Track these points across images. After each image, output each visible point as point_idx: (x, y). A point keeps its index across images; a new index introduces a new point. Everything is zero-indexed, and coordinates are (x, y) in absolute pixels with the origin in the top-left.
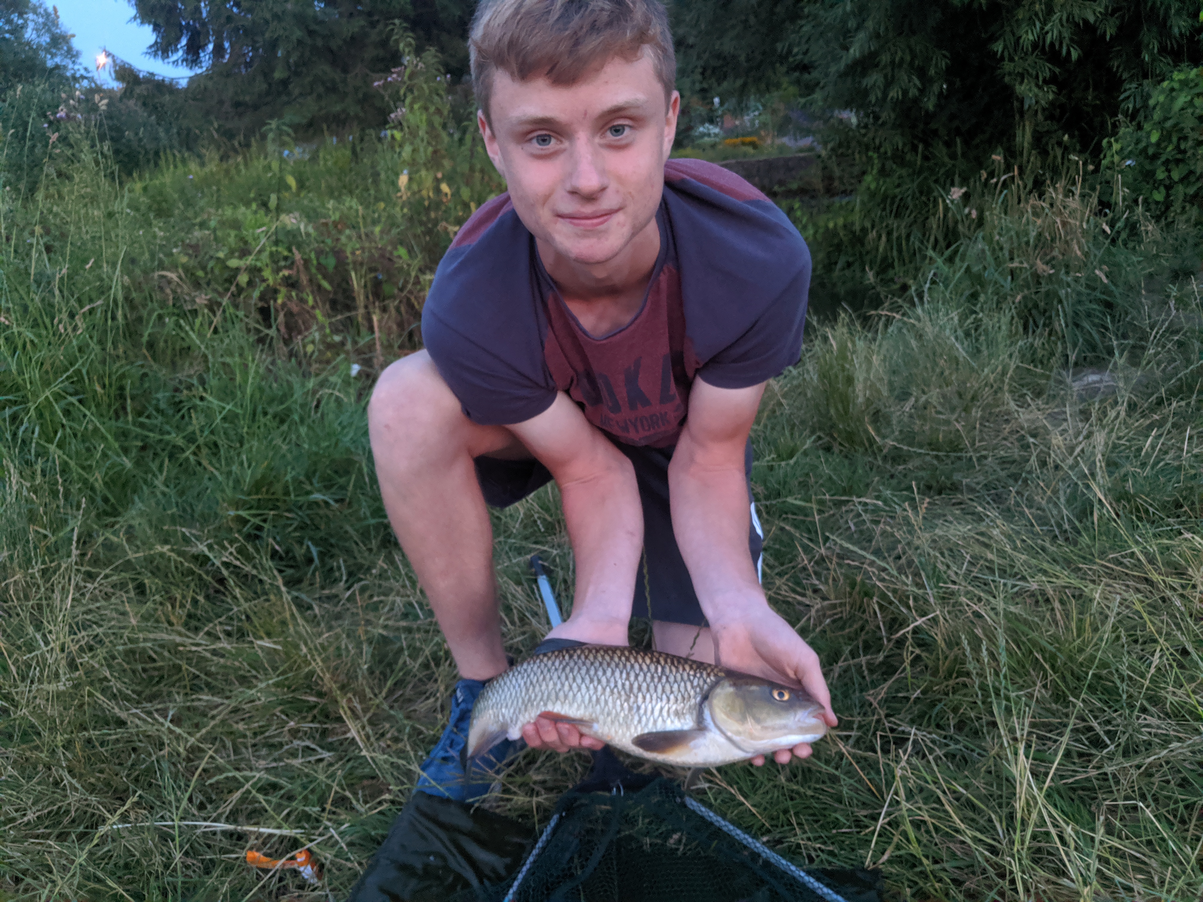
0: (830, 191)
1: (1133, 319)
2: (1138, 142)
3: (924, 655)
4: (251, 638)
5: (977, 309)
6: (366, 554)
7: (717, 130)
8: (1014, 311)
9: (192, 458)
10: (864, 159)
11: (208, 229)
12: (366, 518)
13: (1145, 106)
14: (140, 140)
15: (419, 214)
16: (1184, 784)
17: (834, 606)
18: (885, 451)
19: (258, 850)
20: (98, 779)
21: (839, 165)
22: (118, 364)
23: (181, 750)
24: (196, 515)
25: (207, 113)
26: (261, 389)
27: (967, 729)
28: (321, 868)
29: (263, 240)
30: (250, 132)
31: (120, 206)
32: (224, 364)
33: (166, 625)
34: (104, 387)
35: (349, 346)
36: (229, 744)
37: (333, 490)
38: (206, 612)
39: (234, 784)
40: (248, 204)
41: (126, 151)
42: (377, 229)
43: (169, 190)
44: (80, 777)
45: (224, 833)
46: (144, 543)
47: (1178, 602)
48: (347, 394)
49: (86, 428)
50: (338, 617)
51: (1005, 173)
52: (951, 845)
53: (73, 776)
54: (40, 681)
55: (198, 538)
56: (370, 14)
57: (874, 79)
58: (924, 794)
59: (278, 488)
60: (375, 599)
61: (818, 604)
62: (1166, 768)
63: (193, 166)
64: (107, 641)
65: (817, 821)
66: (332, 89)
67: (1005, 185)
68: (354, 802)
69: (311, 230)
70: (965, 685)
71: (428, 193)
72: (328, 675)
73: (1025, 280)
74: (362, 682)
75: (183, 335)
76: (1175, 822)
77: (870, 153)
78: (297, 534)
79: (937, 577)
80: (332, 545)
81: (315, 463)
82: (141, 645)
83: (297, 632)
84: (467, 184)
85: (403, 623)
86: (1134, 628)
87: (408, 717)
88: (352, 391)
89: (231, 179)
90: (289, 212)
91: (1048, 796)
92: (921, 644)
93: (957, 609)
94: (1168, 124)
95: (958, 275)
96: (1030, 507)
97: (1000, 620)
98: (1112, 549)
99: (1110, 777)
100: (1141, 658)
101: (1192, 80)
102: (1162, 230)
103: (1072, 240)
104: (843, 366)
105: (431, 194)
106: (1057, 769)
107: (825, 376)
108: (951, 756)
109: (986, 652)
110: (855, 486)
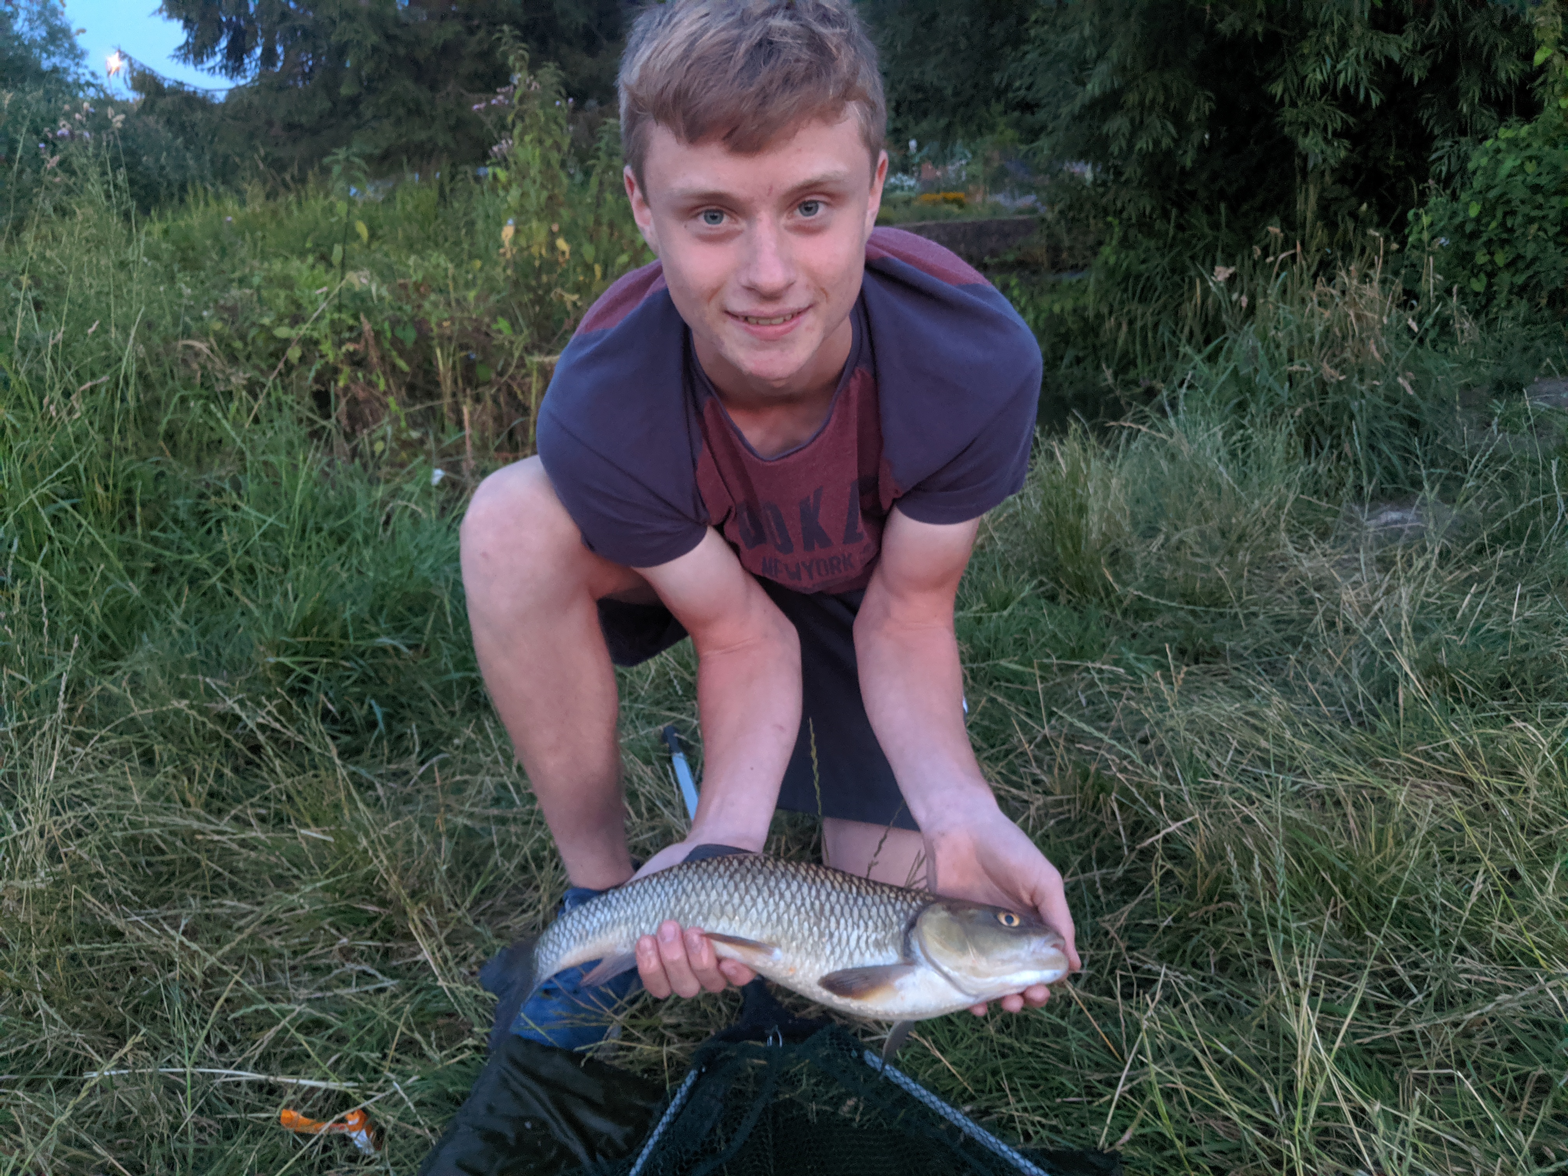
0: (1056, 266)
1: (1445, 441)
2: (1454, 214)
3: (1177, 871)
4: (293, 826)
5: (1245, 422)
6: (447, 719)
7: (912, 182)
8: (1292, 427)
9: (219, 585)
10: (1101, 225)
11: (251, 287)
12: (447, 671)
13: (1463, 169)
14: (162, 168)
15: (526, 276)
16: (1513, 1047)
17: (1060, 803)
18: (1126, 603)
19: (296, 1109)
20: (85, 1008)
21: (1069, 231)
22: (126, 459)
23: (197, 972)
24: (223, 661)
25: (252, 136)
26: (315, 499)
27: (1232, 969)
28: (379, 1136)
29: (323, 305)
30: (306, 163)
31: (135, 253)
32: (265, 463)
33: (180, 805)
34: (106, 488)
35: (430, 444)
36: (260, 966)
37: (405, 633)
38: (234, 789)
39: (266, 1020)
40: (302, 255)
41: (145, 182)
42: (472, 295)
43: (198, 234)
44: (60, 1006)
45: (251, 1084)
46: (153, 696)
47: (1505, 811)
48: (427, 508)
49: (81, 543)
50: (407, 800)
51: (1283, 250)
52: (1211, 1123)
53: (51, 1004)
54: (10, 877)
55: (226, 691)
56: (468, 17)
57: (1118, 124)
58: (1176, 1054)
59: (334, 628)
60: (458, 778)
61: (1039, 800)
62: (1490, 1026)
63: (230, 204)
64: (101, 825)
65: (1035, 1087)
66: (415, 111)
67: (1283, 266)
68: (425, 1046)
69: (384, 292)
70: (1230, 912)
71: (539, 250)
72: (395, 878)
73: (1308, 387)
74: (439, 888)
75: (212, 423)
76: (1504, 1099)
77: (1110, 219)
78: (357, 690)
79: (1195, 769)
80: (402, 706)
81: (382, 598)
82: (146, 831)
83: (353, 819)
84: (591, 239)
85: (495, 811)
86: (1450, 843)
87: (498, 936)
88: (433, 503)
89: (280, 224)
90: (355, 268)
91: (1338, 1060)
92: (1173, 856)
93: (1220, 814)
94: (1492, 194)
95: (1223, 378)
96: (1313, 681)
97: (1276, 827)
98: (1421, 739)
99: (1418, 1036)
100: (1457, 882)
101: (1523, 139)
102: (1482, 329)
103: (1369, 338)
104: (1074, 491)
105: (544, 252)
106: (1350, 1026)
107: (1050, 504)
108: (1212, 1004)
109: (1258, 870)
110: (1087, 647)
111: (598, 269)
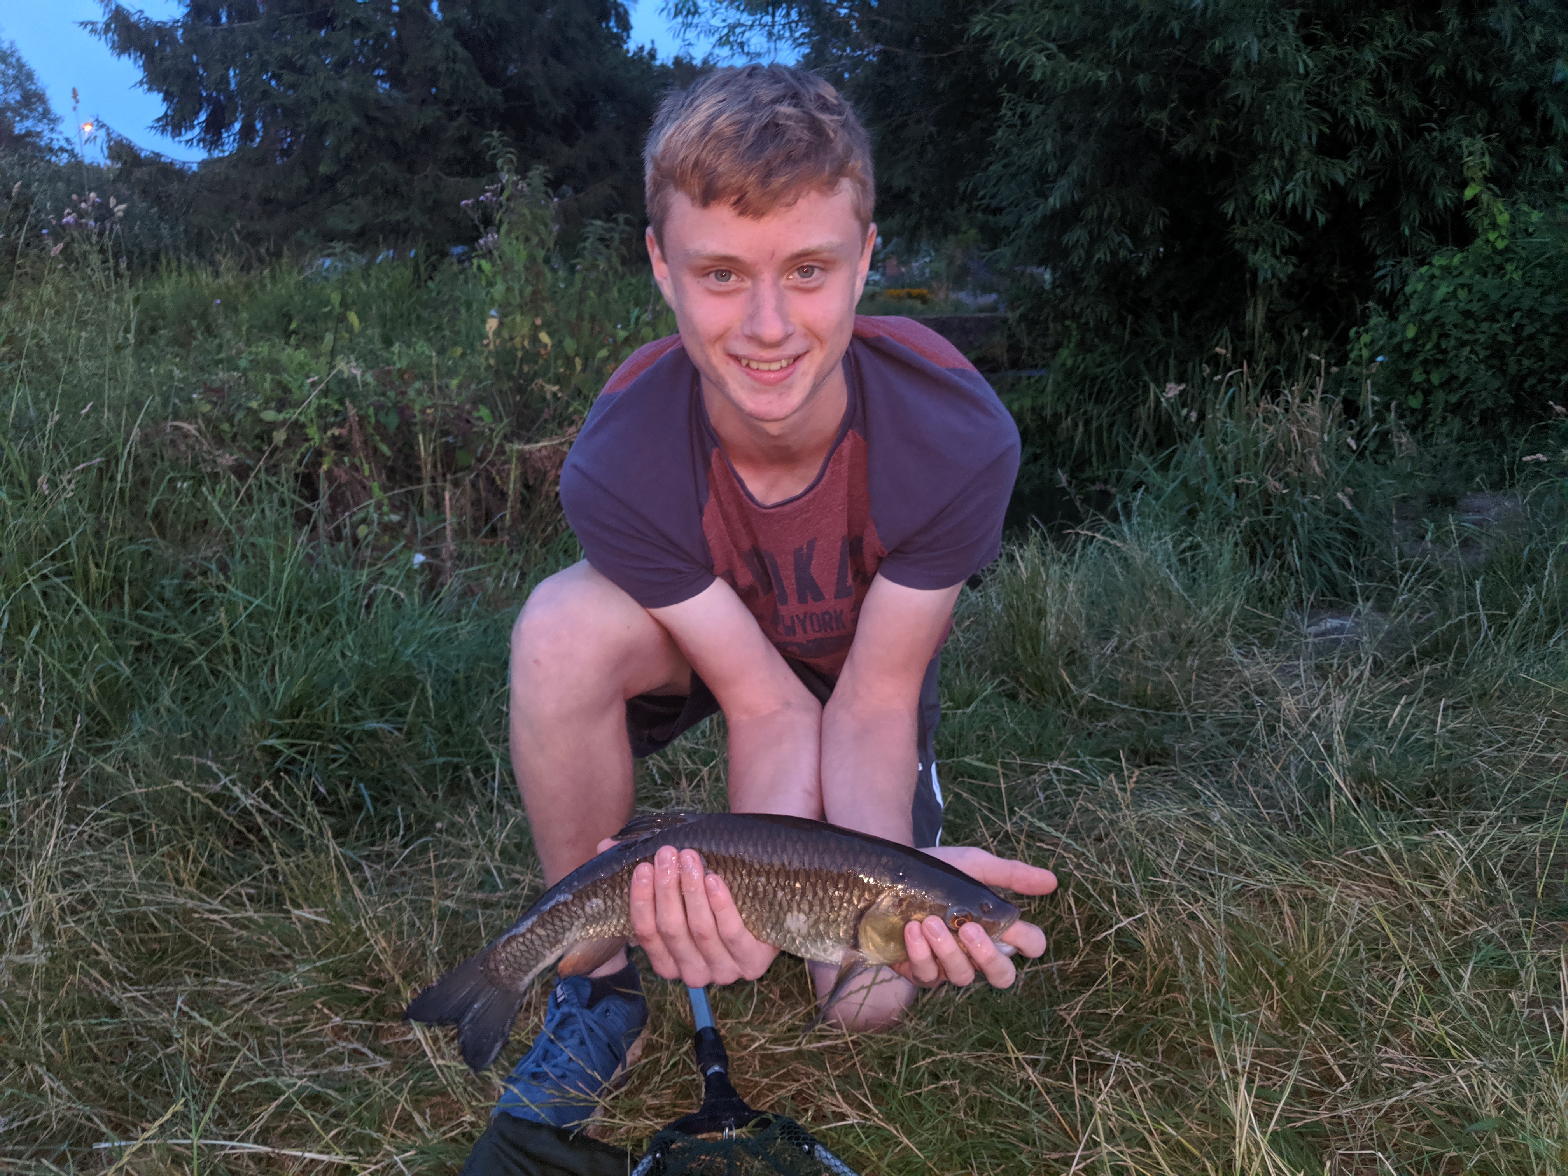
0: (1015, 364)
1: (1380, 555)
2: (1392, 335)
3: (1129, 963)
4: (288, 906)
5: (1194, 530)
6: (429, 801)
7: (877, 277)
8: (1238, 536)
9: (205, 665)
10: (1059, 328)
11: (236, 369)
12: (431, 756)
13: (1403, 290)
15: (508, 366)
16: (1430, 1132)
18: (1082, 702)
20: (86, 1082)
21: (1029, 334)
25: (228, 209)
26: (301, 583)
27: (1177, 1056)
30: (282, 237)
32: (253, 545)
33: (174, 884)
34: (99, 566)
36: (254, 1043)
37: (389, 716)
38: (226, 869)
39: (266, 1094)
42: (454, 383)
44: (67, 1080)
45: (253, 1156)
46: (145, 776)
47: (1427, 912)
48: (410, 592)
49: (72, 621)
51: (1232, 369)
53: (54, 1077)
56: (448, 102)
57: (1077, 235)
58: (1127, 1135)
62: (1409, 1112)
64: (96, 902)
66: (393, 192)
67: (1230, 384)
68: (420, 1122)
69: (369, 378)
70: (1176, 1003)
71: (522, 342)
72: (392, 959)
73: (1253, 499)
75: (199, 504)
77: (1068, 323)
78: (344, 772)
79: (1146, 867)
80: (386, 789)
81: (366, 681)
82: (143, 909)
84: (573, 333)
85: (479, 896)
86: (1376, 940)
88: (416, 589)
90: (346, 355)
91: (1273, 1141)
92: (1125, 950)
93: (1168, 910)
94: (1428, 317)
95: (1174, 486)
96: (1255, 784)
97: (1218, 923)
98: (1352, 843)
99: (1345, 1121)
100: (1383, 979)
101: (1456, 268)
102: (1418, 443)
103: (1310, 453)
104: (1033, 596)
105: (526, 343)
106: (1283, 1110)
107: (1012, 607)
108: (1158, 1088)
109: (1202, 964)
110: (1045, 746)
111: (578, 362)
